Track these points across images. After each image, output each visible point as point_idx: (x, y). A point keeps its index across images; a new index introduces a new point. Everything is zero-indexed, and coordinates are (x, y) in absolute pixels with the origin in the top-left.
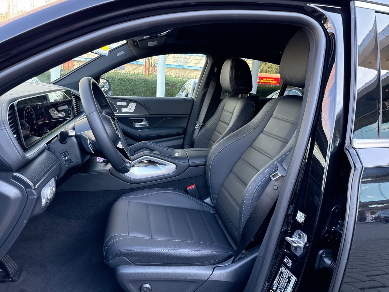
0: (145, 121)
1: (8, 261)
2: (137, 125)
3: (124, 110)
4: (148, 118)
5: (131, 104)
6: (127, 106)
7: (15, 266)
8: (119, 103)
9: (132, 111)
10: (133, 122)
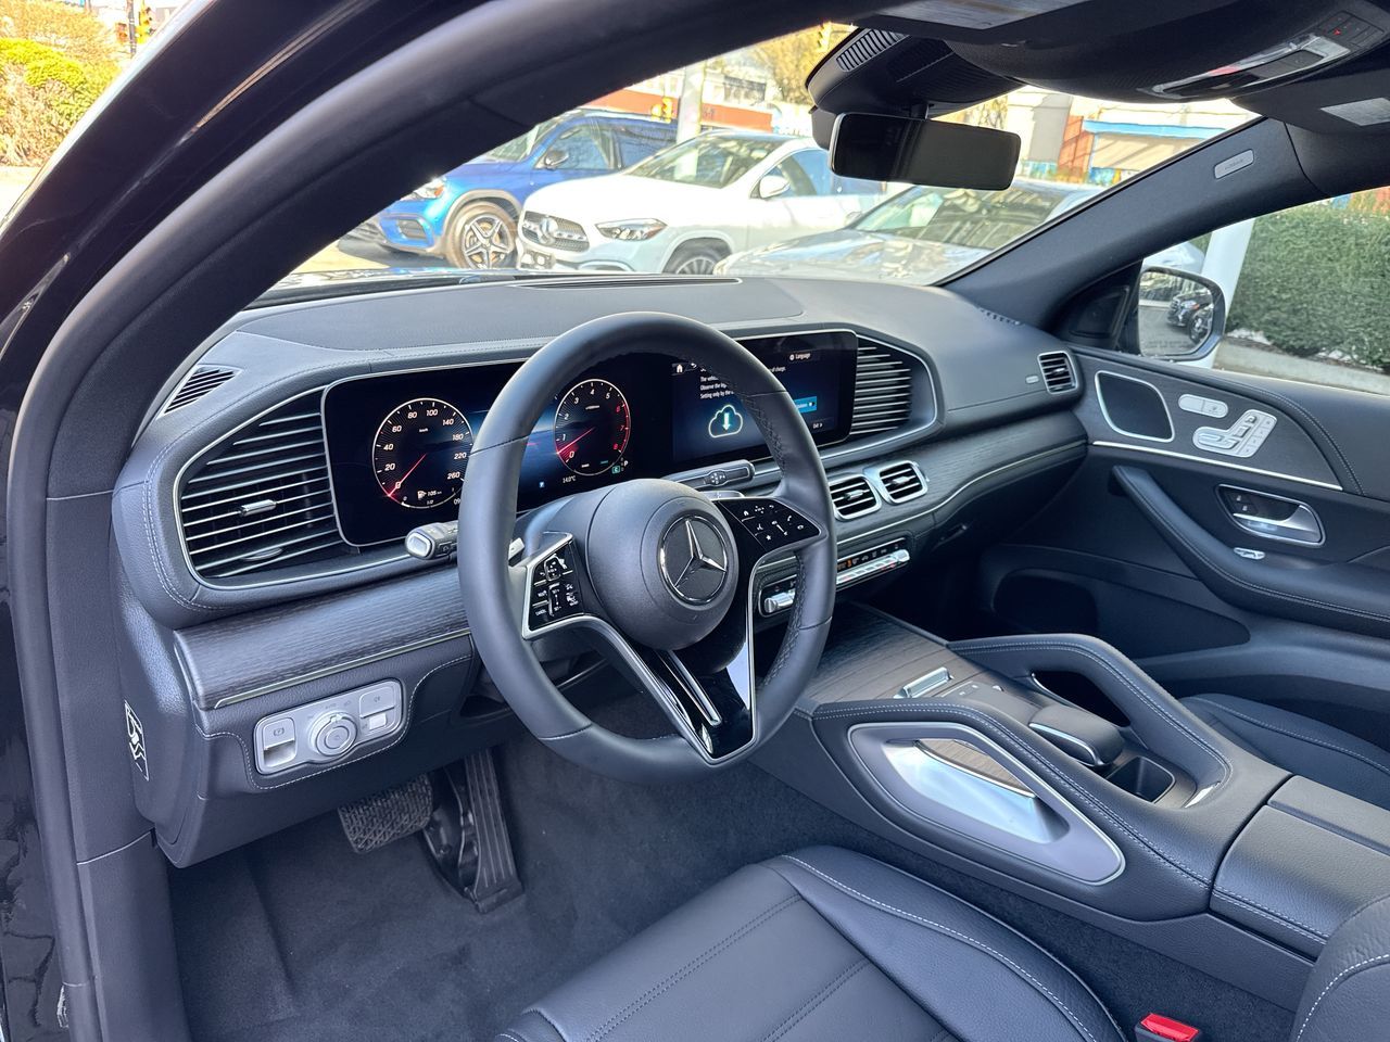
0: (1303, 517)
1: (492, 841)
2: (1263, 526)
3: (1204, 437)
4: (1323, 506)
5: (1251, 414)
6: (1225, 423)
7: (505, 863)
8: (1190, 403)
9: (1248, 449)
10: (1242, 503)
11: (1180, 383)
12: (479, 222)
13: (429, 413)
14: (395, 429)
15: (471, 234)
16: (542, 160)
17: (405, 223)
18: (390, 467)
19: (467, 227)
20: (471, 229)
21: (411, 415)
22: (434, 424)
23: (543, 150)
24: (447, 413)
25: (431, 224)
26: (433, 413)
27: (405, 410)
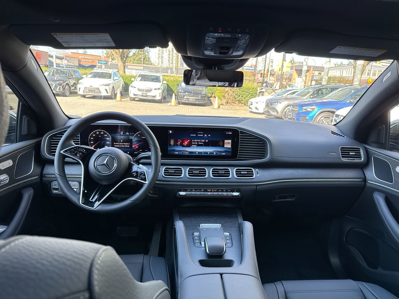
11: (396, 161)
12: (325, 118)
13: (101, 133)
14: (94, 135)
15: (322, 121)
16: (349, 100)
17: (302, 118)
18: (92, 142)
19: (321, 119)
20: (322, 120)
21: (97, 133)
22: (102, 135)
23: (350, 97)
24: (106, 134)
25: (310, 118)
26: (103, 133)
27: (96, 132)
